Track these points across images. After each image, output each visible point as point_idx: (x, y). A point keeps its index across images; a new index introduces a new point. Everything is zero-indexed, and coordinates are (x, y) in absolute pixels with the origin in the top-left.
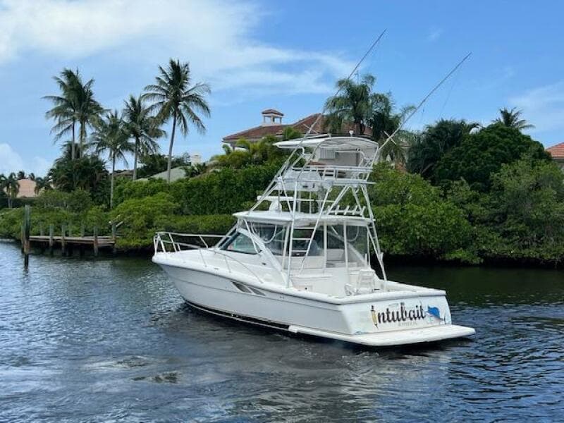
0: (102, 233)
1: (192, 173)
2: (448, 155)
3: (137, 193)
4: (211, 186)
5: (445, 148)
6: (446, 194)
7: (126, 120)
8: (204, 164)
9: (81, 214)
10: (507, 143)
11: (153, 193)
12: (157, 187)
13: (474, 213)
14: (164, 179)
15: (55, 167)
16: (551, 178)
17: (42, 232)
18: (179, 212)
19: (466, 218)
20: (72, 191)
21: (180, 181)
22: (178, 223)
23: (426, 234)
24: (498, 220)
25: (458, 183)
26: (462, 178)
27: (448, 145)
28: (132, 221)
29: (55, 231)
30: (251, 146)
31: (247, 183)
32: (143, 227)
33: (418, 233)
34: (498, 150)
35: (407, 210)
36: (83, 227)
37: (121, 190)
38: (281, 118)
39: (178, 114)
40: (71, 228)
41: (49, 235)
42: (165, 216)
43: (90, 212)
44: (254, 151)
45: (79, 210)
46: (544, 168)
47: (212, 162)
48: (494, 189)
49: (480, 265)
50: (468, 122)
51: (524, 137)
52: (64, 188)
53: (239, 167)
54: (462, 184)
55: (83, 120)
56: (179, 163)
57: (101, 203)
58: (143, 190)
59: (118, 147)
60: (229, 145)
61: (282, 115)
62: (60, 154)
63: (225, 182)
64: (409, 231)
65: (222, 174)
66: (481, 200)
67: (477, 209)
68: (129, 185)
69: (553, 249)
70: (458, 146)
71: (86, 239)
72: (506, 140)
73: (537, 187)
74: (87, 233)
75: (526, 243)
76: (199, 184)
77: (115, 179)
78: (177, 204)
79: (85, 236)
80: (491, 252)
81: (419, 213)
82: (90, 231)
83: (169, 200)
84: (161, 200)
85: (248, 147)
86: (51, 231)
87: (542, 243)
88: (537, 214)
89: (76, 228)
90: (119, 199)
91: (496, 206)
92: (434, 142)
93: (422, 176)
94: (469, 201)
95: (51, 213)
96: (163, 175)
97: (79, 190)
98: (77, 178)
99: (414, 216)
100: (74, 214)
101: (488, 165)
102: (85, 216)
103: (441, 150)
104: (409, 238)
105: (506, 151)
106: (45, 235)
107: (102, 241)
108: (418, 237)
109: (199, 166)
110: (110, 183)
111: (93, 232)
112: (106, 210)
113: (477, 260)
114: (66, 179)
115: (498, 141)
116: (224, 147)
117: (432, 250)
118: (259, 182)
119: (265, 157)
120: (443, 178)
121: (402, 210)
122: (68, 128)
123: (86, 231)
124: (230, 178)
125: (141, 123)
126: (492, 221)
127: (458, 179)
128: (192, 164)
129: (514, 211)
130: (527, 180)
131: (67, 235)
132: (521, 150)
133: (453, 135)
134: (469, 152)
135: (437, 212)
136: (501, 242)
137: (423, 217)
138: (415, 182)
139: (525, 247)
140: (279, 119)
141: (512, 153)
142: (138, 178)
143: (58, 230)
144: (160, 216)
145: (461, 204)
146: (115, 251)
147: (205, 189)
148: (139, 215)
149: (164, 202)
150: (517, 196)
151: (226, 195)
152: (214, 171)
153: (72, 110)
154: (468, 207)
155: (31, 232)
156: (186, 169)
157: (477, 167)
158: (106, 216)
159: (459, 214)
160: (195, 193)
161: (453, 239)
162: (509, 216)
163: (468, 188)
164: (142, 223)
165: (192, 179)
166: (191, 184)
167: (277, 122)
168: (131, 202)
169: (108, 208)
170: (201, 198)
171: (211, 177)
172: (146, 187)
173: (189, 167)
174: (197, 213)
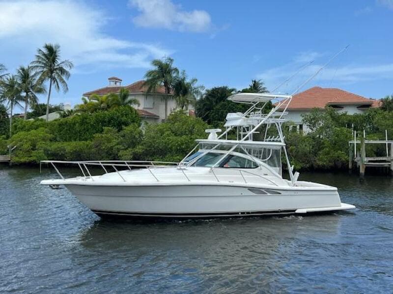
0: (3, 154)
1: (64, 116)
2: (218, 107)
3: (26, 128)
4: (74, 124)
5: (217, 103)
8: (72, 110)
11: (37, 128)
12: (40, 124)
14: (44, 119)
18: (54, 140)
21: (55, 120)
22: (52, 147)
27: (218, 101)
28: (22, 145)
30: (100, 99)
31: (97, 121)
32: (29, 149)
39: (53, 78)
42: (44, 142)
47: (75, 109)
50: (230, 88)
53: (92, 112)
56: (57, 109)
57: (3, 135)
58: (30, 126)
59: (15, 98)
60: (86, 98)
61: (121, 80)
63: (83, 121)
65: (81, 117)
68: (22, 123)
70: (224, 101)
76: (66, 122)
77: (13, 119)
78: (52, 135)
83: (47, 132)
84: (41, 132)
85: (98, 100)
90: (15, 132)
92: (210, 98)
93: (202, 119)
96: (44, 117)
107: (2, 159)
109: (68, 111)
110: (9, 122)
112: (5, 139)
116: (83, 99)
118: (105, 122)
119: (109, 107)
120: (215, 120)
124: (86, 119)
128: (65, 111)
133: (221, 94)
134: (230, 105)
138: (198, 122)
140: (119, 83)
142: (28, 118)
144: (40, 142)
146: (10, 164)
147: (71, 126)
148: (27, 141)
149: (43, 134)
151: (84, 129)
152: (77, 115)
156: (60, 113)
158: (6, 142)
160: (64, 128)
164: (29, 147)
165: (63, 119)
166: (62, 122)
167: (118, 85)
168: (22, 134)
169: (8, 137)
170: (68, 131)
171: (74, 118)
172: (33, 124)
173: (62, 112)
174: (66, 140)
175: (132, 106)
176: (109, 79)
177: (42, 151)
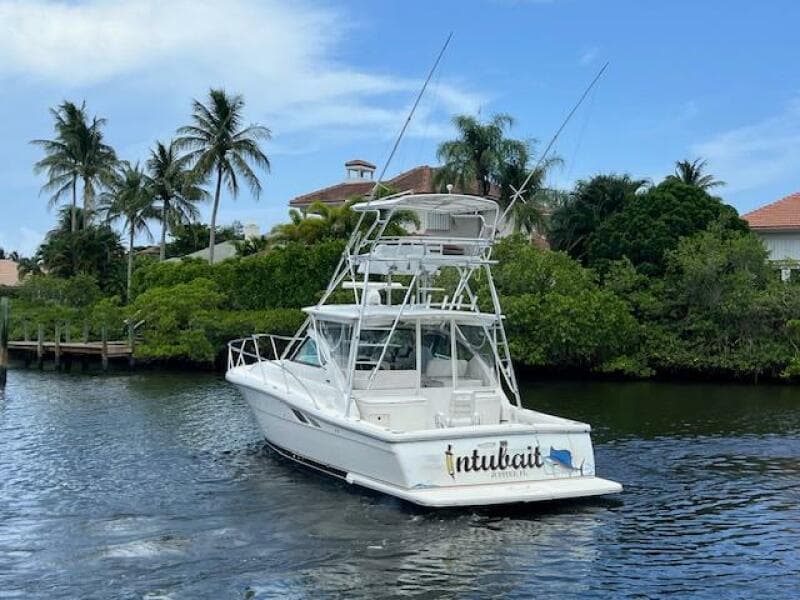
0: (115, 337)
1: (245, 251)
2: (606, 224)
3: (165, 278)
4: (272, 269)
5: (602, 214)
6: (602, 279)
7: (150, 174)
8: (263, 237)
9: (84, 310)
10: (686, 207)
11: (188, 279)
12: (195, 271)
13: (642, 305)
14: (204, 258)
15: (47, 243)
16: (748, 256)
17: (26, 336)
18: (224, 306)
19: (631, 313)
20: (71, 277)
21: (228, 261)
22: (224, 323)
23: (575, 336)
24: (675, 315)
25: (619, 263)
26: (624, 256)
27: (605, 210)
28: (158, 319)
29: (47, 334)
30: (330, 212)
32: (173, 327)
33: (563, 334)
34: (675, 217)
35: (549, 303)
36: (86, 329)
37: (142, 275)
38: (372, 173)
39: (225, 166)
40: (69, 329)
41: (36, 340)
42: (206, 312)
43: (97, 307)
44: (334, 220)
45: (81, 304)
46: (739, 243)
47: (274, 235)
48: (669, 272)
49: (652, 379)
50: (634, 178)
51: (709, 198)
52: (61, 272)
53: (312, 242)
54: (625, 265)
55: (88, 174)
56: (226, 235)
57: (114, 293)
58: (174, 274)
59: (139, 214)
60: (298, 210)
61: (374, 168)
62: (54, 222)
63: (292, 262)
64: (551, 332)
65: (287, 252)
66: (652, 287)
67: (647, 300)
68: (155, 267)
69: (752, 356)
70: (619, 211)
71: (90, 345)
72: (685, 203)
73: (729, 268)
74: (93, 336)
75: (715, 348)
76: (254, 266)
77: (134, 258)
78: (223, 294)
79: (91, 341)
80: (666, 361)
81: (566, 306)
82: (97, 333)
83: (211, 288)
84: (200, 288)
85: (325, 213)
86: (40, 334)
87: (737, 347)
88: (729, 307)
89: (76, 330)
90: (140, 288)
91: (672, 296)
92: (587, 206)
93: (569, 255)
94: (634, 289)
95: (41, 308)
96: (204, 254)
97: (81, 276)
98: (80, 258)
99: (559, 311)
100: (74, 310)
101: (662, 238)
102: (90, 312)
103: (596, 218)
104: (551, 341)
105: (685, 218)
106: (32, 340)
107: (113, 349)
108: (564, 340)
109: (255, 240)
110: (127, 265)
111: (100, 336)
112: (120, 305)
113: (647, 372)
114: (64, 259)
115: (675, 205)
116: (292, 213)
117: (584, 359)
119: (348, 228)
120: (600, 257)
121: (543, 302)
122: (67, 186)
123: (90, 334)
124: (298, 257)
125: (171, 180)
126: (667, 316)
127: (620, 259)
128: (246, 238)
129: (697, 303)
130: (716, 259)
131: (63, 340)
132: (707, 217)
133: (613, 196)
134: (635, 220)
135: (590, 304)
136: (681, 347)
137: (572, 311)
138: (559, 263)
139: (712, 353)
140: (370, 174)
141: (694, 221)
142: (167, 257)
143: (49, 334)
144: (198, 312)
145: (623, 293)
146: (132, 363)
147: (264, 273)
148: (167, 310)
149: (203, 292)
150: (702, 282)
151: (295, 282)
152: (277, 248)
153: (73, 161)
154: (634, 297)
155: (10, 336)
156: (237, 245)
157: (646, 241)
158: (121, 312)
159: (621, 308)
160: (249, 279)
161: (614, 343)
162: (690, 310)
163: (634, 270)
164: (172, 322)
165: (245, 258)
166: (243, 265)
167: (367, 178)
168: (156, 292)
169: (124, 301)
170: (258, 286)
171: (272, 255)
172: (179, 270)
173: (242, 242)
174: (252, 307)
175: (402, 226)
176: (347, 165)
177: (202, 330)
